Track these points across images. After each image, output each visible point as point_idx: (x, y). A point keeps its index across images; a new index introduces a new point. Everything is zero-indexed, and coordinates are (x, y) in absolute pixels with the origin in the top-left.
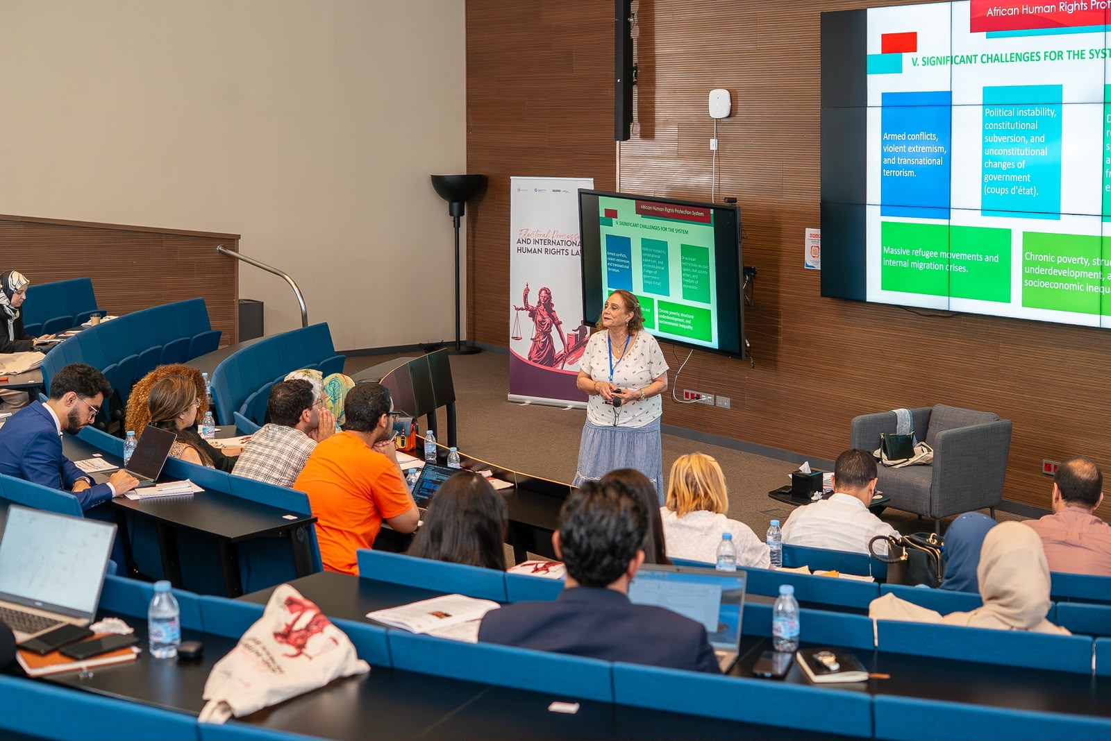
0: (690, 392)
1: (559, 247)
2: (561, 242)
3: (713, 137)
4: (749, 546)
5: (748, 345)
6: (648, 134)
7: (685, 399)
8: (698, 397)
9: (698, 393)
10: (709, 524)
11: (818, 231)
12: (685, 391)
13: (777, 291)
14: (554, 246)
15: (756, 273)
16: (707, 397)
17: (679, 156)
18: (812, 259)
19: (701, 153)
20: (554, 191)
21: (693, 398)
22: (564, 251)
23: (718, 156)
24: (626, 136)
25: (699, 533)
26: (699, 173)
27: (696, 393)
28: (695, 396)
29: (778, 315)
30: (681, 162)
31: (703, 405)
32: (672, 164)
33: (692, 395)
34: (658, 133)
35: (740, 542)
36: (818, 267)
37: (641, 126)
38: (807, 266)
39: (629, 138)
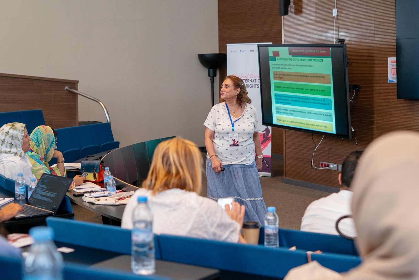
0: (324, 163)
1: (253, 84)
2: (254, 80)
3: (334, 8)
4: (218, 221)
5: (353, 130)
6: (299, 11)
7: (321, 167)
8: (328, 166)
9: (329, 163)
10: (177, 200)
11: (394, 59)
12: (321, 162)
13: (373, 98)
14: (251, 83)
15: (360, 88)
16: (333, 166)
17: (316, 22)
18: (392, 77)
19: (328, 19)
20: (250, 51)
21: (325, 166)
22: (257, 85)
23: (337, 19)
24: (286, 13)
25: (167, 209)
26: (327, 30)
27: (327, 163)
28: (327, 165)
29: (373, 113)
30: (317, 26)
31: (331, 171)
32: (312, 27)
33: (325, 164)
34: (305, 10)
35: (208, 217)
36: (396, 81)
37: (295, 7)
38: (390, 81)
39: (288, 14)
